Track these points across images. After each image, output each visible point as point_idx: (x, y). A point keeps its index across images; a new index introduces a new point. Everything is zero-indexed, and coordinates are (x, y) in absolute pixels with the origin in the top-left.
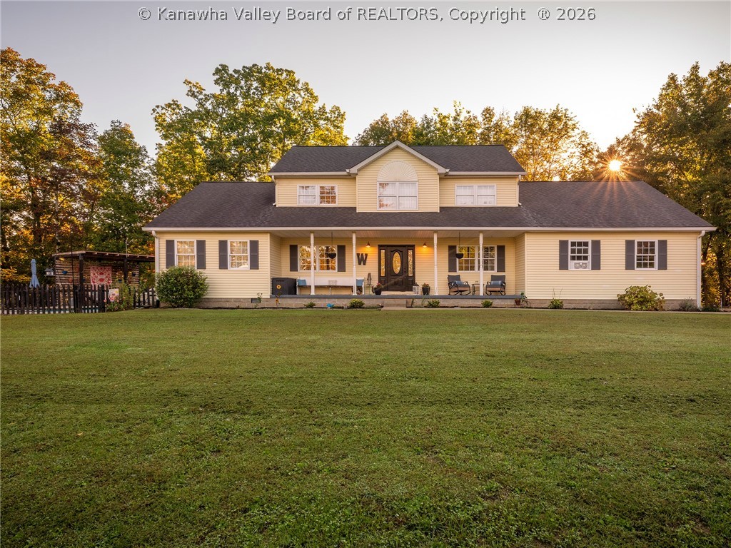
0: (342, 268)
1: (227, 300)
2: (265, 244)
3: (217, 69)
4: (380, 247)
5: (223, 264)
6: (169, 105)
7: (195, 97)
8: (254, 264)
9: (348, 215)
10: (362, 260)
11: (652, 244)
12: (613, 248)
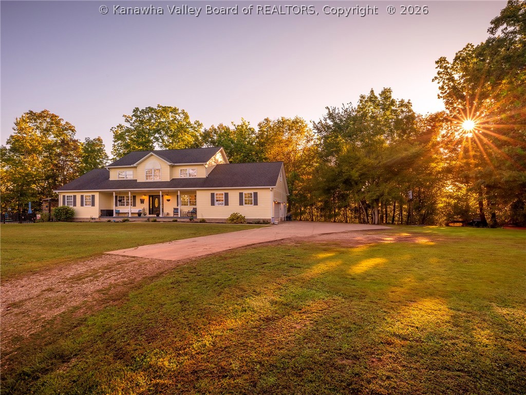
0: (134, 205)
1: (84, 219)
2: (97, 196)
3: (134, 110)
4: (150, 196)
5: (82, 205)
6: (118, 127)
7: (129, 122)
8: (93, 205)
9: (133, 183)
10: (142, 201)
11: (251, 194)
12: (234, 196)
